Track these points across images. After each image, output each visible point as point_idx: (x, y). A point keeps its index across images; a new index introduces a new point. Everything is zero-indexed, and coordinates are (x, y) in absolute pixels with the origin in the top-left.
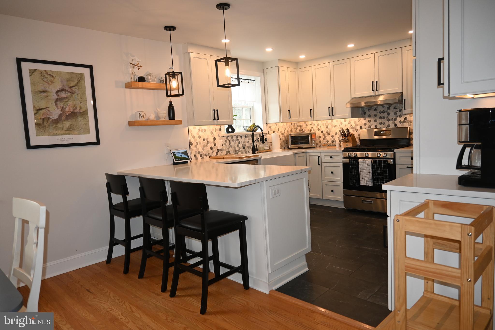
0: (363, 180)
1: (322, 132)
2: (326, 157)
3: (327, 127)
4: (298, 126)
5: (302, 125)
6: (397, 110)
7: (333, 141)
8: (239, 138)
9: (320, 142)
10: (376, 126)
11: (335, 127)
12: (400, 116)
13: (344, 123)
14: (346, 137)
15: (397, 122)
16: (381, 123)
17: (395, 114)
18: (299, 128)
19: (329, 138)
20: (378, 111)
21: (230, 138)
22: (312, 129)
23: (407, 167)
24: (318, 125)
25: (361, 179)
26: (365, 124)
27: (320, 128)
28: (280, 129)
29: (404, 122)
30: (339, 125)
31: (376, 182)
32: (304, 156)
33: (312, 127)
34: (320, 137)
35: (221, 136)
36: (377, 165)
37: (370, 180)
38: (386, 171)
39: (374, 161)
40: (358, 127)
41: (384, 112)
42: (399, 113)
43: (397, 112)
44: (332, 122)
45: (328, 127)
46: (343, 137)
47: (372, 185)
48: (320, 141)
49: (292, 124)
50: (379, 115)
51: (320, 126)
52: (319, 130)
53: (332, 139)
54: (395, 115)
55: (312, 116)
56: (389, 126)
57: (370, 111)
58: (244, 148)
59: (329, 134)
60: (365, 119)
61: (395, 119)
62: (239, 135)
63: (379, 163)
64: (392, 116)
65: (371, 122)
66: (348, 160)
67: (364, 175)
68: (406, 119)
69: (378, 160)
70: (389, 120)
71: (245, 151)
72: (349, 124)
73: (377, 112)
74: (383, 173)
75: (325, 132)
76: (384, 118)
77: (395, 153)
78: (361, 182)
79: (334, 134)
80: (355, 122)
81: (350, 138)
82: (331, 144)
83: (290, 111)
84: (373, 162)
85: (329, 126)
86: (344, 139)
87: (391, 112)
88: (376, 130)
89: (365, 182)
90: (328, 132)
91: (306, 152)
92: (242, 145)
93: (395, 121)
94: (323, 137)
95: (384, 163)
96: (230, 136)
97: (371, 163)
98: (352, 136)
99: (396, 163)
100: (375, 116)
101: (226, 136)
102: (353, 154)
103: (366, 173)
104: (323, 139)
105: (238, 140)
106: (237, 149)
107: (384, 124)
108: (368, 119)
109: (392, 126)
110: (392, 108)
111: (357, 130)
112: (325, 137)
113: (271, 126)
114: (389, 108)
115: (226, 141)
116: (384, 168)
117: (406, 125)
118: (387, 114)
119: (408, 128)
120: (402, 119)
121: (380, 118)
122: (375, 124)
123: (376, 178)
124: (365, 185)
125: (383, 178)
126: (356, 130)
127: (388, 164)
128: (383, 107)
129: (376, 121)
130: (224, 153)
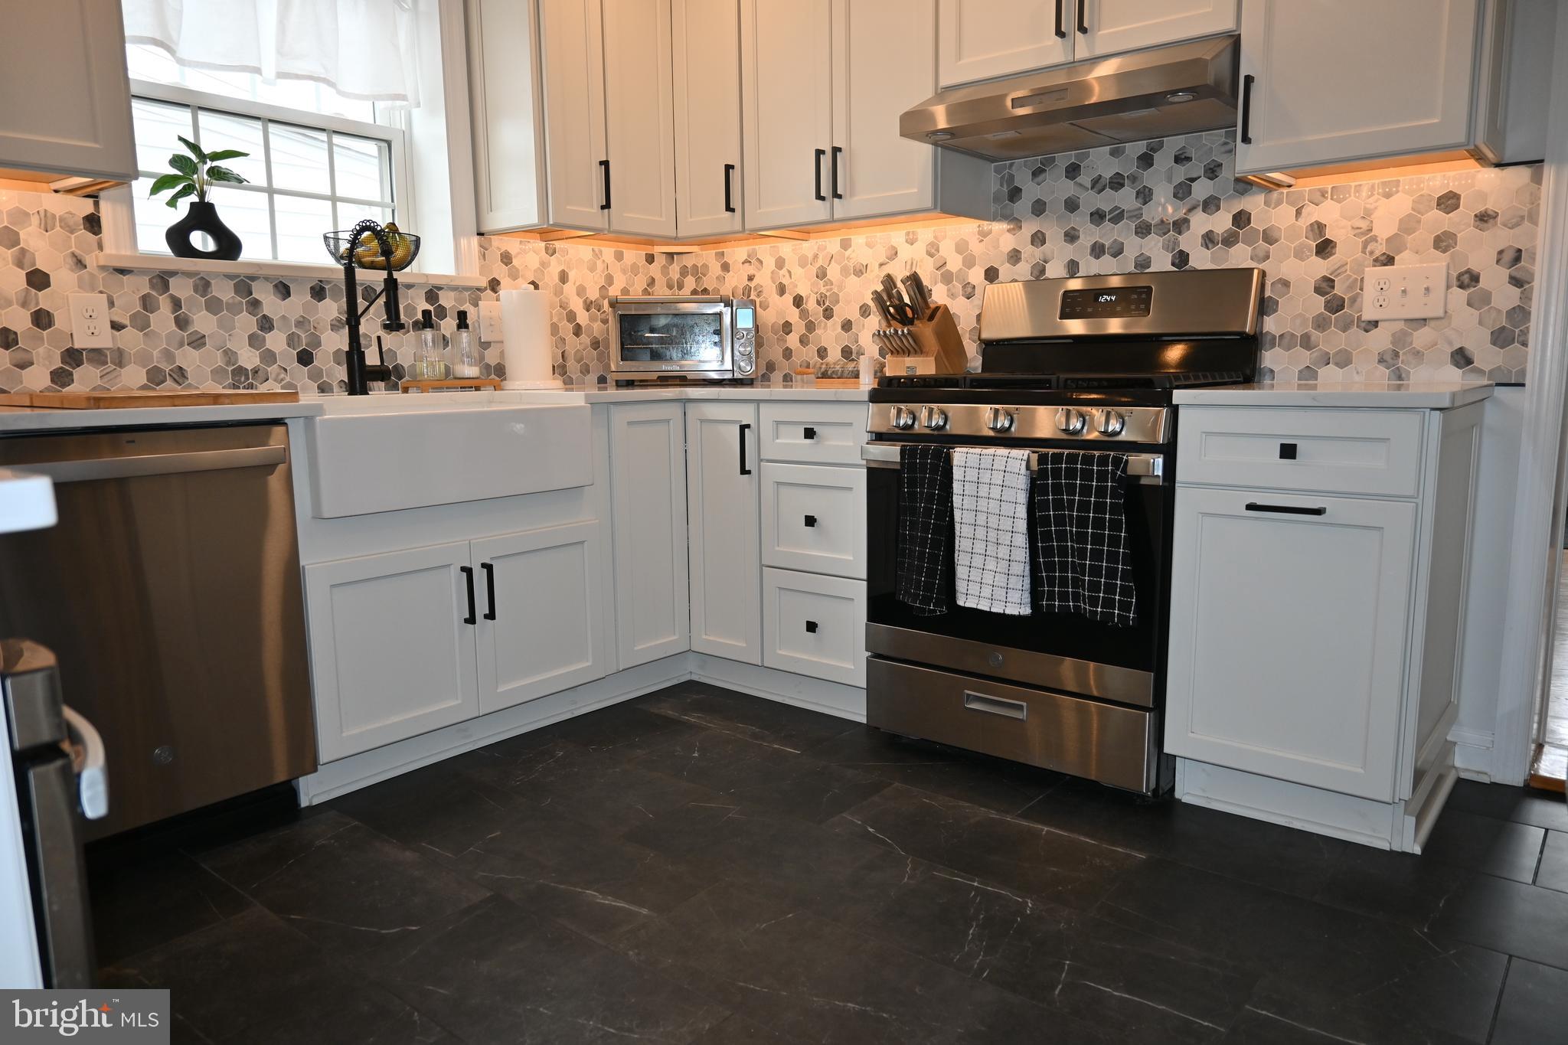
0: (975, 575)
1: (798, 301)
2: (782, 428)
3: (822, 274)
4: (684, 272)
5: (705, 266)
6: (1196, 168)
7: (847, 353)
8: (265, 295)
9: (788, 353)
10: (1073, 268)
11: (860, 271)
12: (1210, 205)
13: (906, 252)
14: (905, 321)
15: (1189, 240)
16: (1098, 251)
17: (1182, 191)
18: (690, 283)
19: (830, 336)
20: (1085, 179)
21: (181, 288)
22: (752, 284)
23: (1251, 507)
24: (780, 263)
25: (961, 572)
26: (1015, 257)
27: (786, 281)
28: (572, 275)
29: (1230, 240)
30: (881, 265)
31: (1051, 597)
32: (668, 421)
33: (751, 278)
34: (787, 327)
35: (103, 268)
36: (1057, 490)
37: (1013, 579)
38: (1115, 525)
39: (1043, 459)
40: (976, 276)
41: (1117, 183)
42: (1202, 189)
43: (1193, 180)
44: (846, 244)
45: (825, 275)
46: (892, 322)
47: (1026, 611)
48: (787, 349)
49: (650, 259)
50: (1092, 201)
51: (790, 272)
52: (782, 290)
53: (846, 339)
54: (1181, 199)
55: (735, 203)
56: (1143, 263)
57: (1040, 178)
58: (305, 358)
59: (828, 314)
60: (1016, 222)
61: (1181, 225)
62: (267, 279)
63: (1071, 473)
64: (1165, 207)
65: (1043, 242)
66: (891, 453)
67: (980, 547)
68: (1241, 219)
69: (1066, 452)
70: (1143, 230)
71: (315, 376)
72: (931, 255)
73: (1081, 185)
74: (1098, 539)
75: (811, 305)
76: (1118, 217)
77: (1175, 411)
78: (961, 586)
79: (854, 314)
80: (961, 247)
81: (926, 330)
82: (838, 368)
83: (605, 164)
84: (1034, 466)
85: (833, 272)
86: (896, 331)
87: (1161, 179)
88: (1070, 285)
89: (987, 592)
90: (827, 304)
91: (687, 401)
92: (292, 340)
93: (1180, 238)
94: (799, 327)
95: (1102, 476)
96: (188, 274)
97: (1023, 470)
98: (943, 319)
99: (1180, 476)
100: (1072, 205)
101: (142, 271)
102: (926, 416)
103: (992, 535)
104: (804, 341)
105: (255, 304)
106: (249, 358)
107: (1115, 255)
108: (1030, 227)
109: (1163, 262)
110: (1163, 160)
111: (969, 290)
112: (810, 327)
113: (513, 252)
114: (1146, 160)
115: (147, 303)
116: (1100, 508)
117: (1239, 257)
118: (1138, 193)
119: (1256, 272)
120: (1221, 223)
121: (1098, 217)
122: (1069, 251)
123: (1050, 567)
124: (984, 606)
125: (1095, 571)
126: (964, 287)
127: (1131, 486)
128: (1114, 153)
129: (1071, 237)
130: (133, 378)
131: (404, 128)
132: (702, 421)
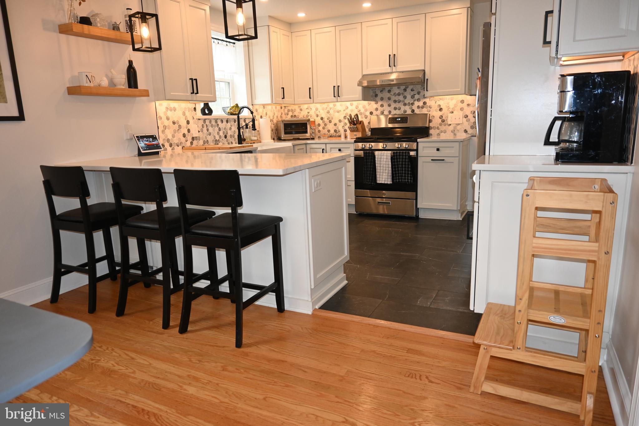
0: (381, 176)
1: (322, 119)
2: (332, 149)
3: (328, 112)
4: (289, 111)
5: (295, 109)
6: (415, 92)
7: (335, 131)
8: (219, 122)
9: (319, 131)
10: (390, 112)
11: (338, 112)
12: (418, 100)
13: (350, 108)
14: (354, 124)
15: (415, 107)
16: (395, 109)
17: (413, 97)
18: (290, 114)
19: (331, 127)
20: (392, 93)
21: (207, 122)
22: (309, 114)
23: (432, 160)
24: (317, 109)
25: (378, 176)
26: (377, 109)
27: (318, 114)
28: (268, 113)
29: (422, 107)
30: (344, 110)
31: (396, 179)
32: (303, 149)
33: (308, 113)
34: (319, 125)
35: (197, 119)
36: (397, 159)
37: (389, 177)
38: (408, 165)
39: (394, 153)
40: (368, 113)
41: (399, 94)
42: (417, 97)
43: (415, 95)
44: (335, 105)
45: (329, 112)
46: (351, 124)
47: (391, 183)
48: (319, 130)
49: (281, 108)
50: (393, 98)
51: (319, 112)
52: (317, 116)
53: (335, 128)
54: (413, 99)
55: (311, 97)
56: (405, 111)
57: (382, 92)
58: (226, 137)
59: (330, 122)
60: (377, 103)
61: (413, 104)
62: (219, 119)
63: (400, 155)
64: (409, 100)
65: (383, 106)
66: (361, 153)
67: (382, 171)
68: (425, 103)
70: (405, 105)
71: (227, 141)
72: (357, 109)
73: (391, 94)
74: (405, 167)
75: (325, 119)
76: (399, 102)
77: (418, 143)
78: (378, 179)
79: (337, 122)
80: (364, 107)
81: (359, 126)
82: (334, 135)
83: (283, 88)
84: (392, 155)
85: (331, 112)
86: (353, 127)
87: (408, 94)
88: (390, 116)
89: (384, 180)
90: (330, 119)
91: (306, 144)
92: (224, 132)
93: (413, 106)
94: (322, 125)
95: (406, 156)
96: (208, 119)
97: (390, 155)
98: (361, 123)
99: (419, 155)
100: (389, 99)
101: (202, 119)
102: (367, 145)
103: (384, 168)
104: (324, 128)
105: (218, 125)
106: (217, 138)
107: (399, 110)
108: (380, 103)
109: (409, 112)
110: (409, 90)
111: (366, 116)
112: (325, 125)
113: (258, 109)
114: (405, 90)
115: (203, 126)
116: (405, 162)
117: (424, 111)
118: (404, 97)
119: (428, 114)
120: (421, 104)
121: (395, 101)
122: (389, 109)
123: (396, 174)
124: (383, 182)
125: (405, 173)
126: (365, 116)
127: (410, 157)
128: (398, 88)
129: (389, 105)
130: (201, 142)
131: (232, 79)
132: (311, 148)
